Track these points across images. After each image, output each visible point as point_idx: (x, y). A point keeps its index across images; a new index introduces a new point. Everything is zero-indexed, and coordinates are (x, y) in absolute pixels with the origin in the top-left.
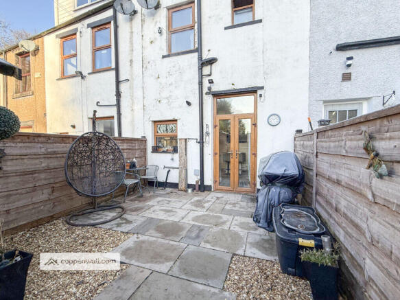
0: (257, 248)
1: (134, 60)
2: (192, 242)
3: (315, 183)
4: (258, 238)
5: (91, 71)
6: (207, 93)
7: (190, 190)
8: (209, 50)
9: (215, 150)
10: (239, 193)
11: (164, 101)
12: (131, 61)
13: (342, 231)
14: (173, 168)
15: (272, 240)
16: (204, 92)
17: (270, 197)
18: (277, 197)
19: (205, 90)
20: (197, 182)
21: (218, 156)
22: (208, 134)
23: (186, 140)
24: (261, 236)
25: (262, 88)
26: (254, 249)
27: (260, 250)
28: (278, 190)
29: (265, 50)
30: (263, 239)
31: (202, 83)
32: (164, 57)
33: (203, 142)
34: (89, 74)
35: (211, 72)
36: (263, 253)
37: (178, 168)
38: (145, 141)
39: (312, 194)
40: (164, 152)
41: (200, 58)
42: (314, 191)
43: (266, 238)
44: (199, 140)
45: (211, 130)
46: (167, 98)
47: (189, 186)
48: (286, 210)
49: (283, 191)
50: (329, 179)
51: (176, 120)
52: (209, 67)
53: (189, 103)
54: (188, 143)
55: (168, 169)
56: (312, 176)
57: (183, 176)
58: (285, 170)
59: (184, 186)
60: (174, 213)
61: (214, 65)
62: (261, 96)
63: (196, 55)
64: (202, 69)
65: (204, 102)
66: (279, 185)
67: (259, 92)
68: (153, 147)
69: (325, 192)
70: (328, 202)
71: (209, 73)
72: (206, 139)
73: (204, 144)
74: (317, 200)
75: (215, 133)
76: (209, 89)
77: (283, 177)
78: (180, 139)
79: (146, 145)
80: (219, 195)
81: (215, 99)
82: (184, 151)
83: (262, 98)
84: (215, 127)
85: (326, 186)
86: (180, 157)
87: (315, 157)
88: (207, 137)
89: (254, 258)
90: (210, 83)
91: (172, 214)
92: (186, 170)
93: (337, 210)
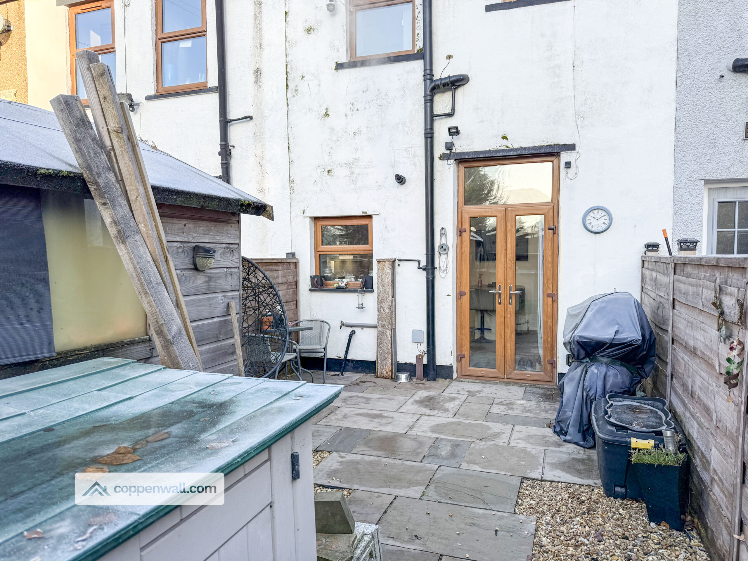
0: (563, 470)
1: (264, 70)
2: (445, 462)
3: (670, 356)
4: (564, 457)
5: (153, 92)
6: (443, 157)
7: (403, 377)
8: (449, 57)
9: (459, 285)
10: (517, 382)
11: (340, 172)
12: (258, 72)
13: (695, 425)
14: (363, 327)
15: (590, 459)
16: (437, 154)
17: (586, 384)
18: (600, 383)
19: (439, 149)
20: (419, 358)
21: (466, 299)
22: (444, 249)
23: (393, 262)
24: (569, 454)
25: (571, 148)
26: (559, 471)
27: (568, 472)
28: (603, 369)
29: (577, 63)
30: (574, 459)
31: (432, 133)
32: (339, 66)
33: (433, 268)
34: (148, 98)
35: (453, 109)
36: (573, 475)
37: (375, 327)
38: (296, 264)
39: (666, 376)
40: (340, 289)
41: (429, 74)
42: (669, 372)
43: (579, 457)
44: (423, 263)
45: (451, 240)
46: (348, 165)
47: (401, 367)
48: (614, 403)
49: (612, 372)
50: (686, 347)
51: (370, 217)
52: (448, 95)
53: (400, 180)
54: (398, 269)
55: (350, 330)
56: (667, 342)
57: (387, 344)
58: (617, 332)
59: (388, 367)
60: (390, 420)
61: (460, 92)
62: (568, 165)
63: (418, 65)
64: (432, 101)
65: (437, 176)
66: (605, 360)
67: (565, 157)
68: (312, 278)
69: (680, 369)
70: (684, 386)
71: (448, 111)
72: (440, 260)
73: (437, 273)
74: (672, 387)
75: (459, 246)
76: (449, 146)
77: (612, 345)
78: (379, 261)
79: (296, 274)
80: (473, 387)
81: (462, 167)
82: (389, 289)
83: (572, 171)
84: (460, 232)
85: (682, 359)
86: (380, 302)
87: (671, 307)
88: (443, 257)
89: (558, 482)
90: (450, 133)
91: (384, 421)
92: (394, 331)
93: (692, 395)
